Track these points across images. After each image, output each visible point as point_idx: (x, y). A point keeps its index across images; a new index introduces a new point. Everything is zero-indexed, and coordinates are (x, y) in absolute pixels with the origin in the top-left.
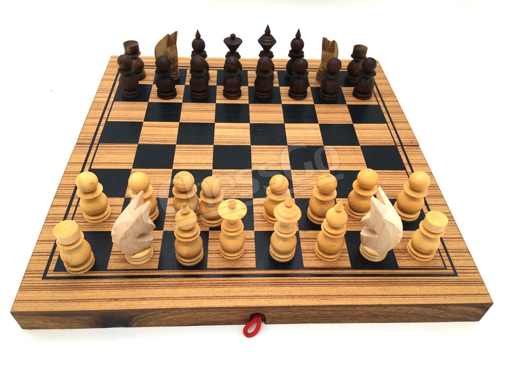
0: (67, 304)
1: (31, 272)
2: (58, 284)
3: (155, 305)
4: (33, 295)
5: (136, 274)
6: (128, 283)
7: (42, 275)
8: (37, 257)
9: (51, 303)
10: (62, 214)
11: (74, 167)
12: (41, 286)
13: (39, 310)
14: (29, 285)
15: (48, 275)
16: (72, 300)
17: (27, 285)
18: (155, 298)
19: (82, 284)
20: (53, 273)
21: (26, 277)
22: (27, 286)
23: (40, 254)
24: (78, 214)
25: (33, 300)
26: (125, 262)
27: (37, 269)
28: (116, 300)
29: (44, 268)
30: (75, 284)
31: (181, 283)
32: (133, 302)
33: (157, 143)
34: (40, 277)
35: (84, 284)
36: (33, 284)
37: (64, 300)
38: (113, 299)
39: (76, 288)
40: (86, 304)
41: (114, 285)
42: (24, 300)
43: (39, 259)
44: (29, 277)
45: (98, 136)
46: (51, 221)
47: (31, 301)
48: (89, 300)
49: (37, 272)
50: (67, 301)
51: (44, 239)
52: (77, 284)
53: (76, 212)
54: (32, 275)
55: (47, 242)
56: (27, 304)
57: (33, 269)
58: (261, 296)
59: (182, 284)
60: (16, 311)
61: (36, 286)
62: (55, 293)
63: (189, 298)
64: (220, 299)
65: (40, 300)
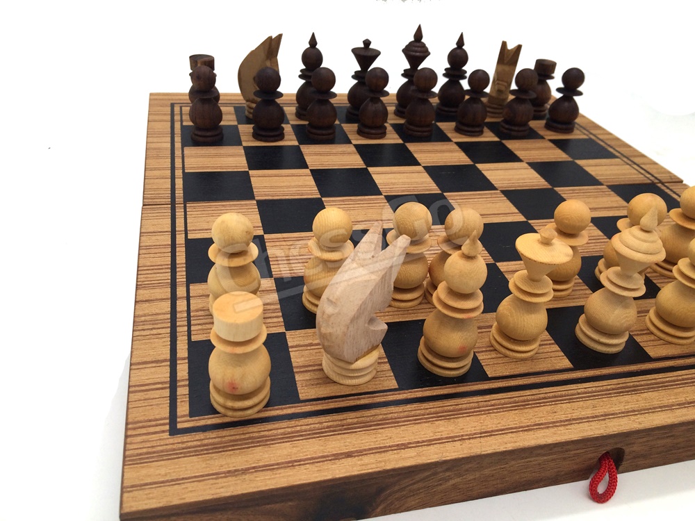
0: (247, 477)
1: (141, 425)
2: (210, 441)
3: (432, 455)
4: (163, 471)
5: (362, 402)
6: (356, 420)
7: (167, 427)
8: (142, 394)
9: (212, 481)
10: (164, 314)
11: (154, 238)
12: (174, 450)
13: (188, 500)
14: (145, 450)
15: (179, 426)
16: (254, 468)
17: (140, 451)
18: (423, 442)
19: (262, 433)
20: (189, 421)
21: (131, 436)
22: (141, 454)
23: (147, 387)
24: (197, 311)
25: (167, 481)
26: (329, 383)
27: (152, 418)
28: (349, 455)
29: (165, 412)
30: (247, 436)
31: (457, 407)
32: (383, 454)
33: (287, 197)
34: (163, 432)
35: (266, 433)
36: (153, 447)
37: (236, 471)
38: (341, 454)
39: (252, 443)
40: (289, 472)
41: (328, 427)
42: (146, 484)
43: (147, 397)
44: (139, 435)
45: (179, 193)
46: (146, 327)
47: (162, 482)
48: (291, 464)
49: (154, 423)
50: (245, 471)
51: (145, 359)
52: (251, 435)
53: (192, 308)
54: (144, 431)
55: (154, 365)
56: (156, 492)
57: (142, 419)
58: (617, 414)
59: (461, 409)
60: (134, 509)
61: (162, 451)
62: (211, 458)
63: (490, 433)
64: (548, 427)
65: (183, 479)
